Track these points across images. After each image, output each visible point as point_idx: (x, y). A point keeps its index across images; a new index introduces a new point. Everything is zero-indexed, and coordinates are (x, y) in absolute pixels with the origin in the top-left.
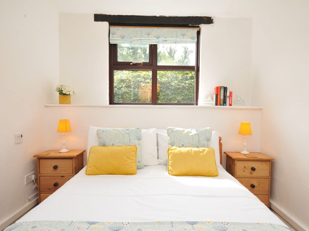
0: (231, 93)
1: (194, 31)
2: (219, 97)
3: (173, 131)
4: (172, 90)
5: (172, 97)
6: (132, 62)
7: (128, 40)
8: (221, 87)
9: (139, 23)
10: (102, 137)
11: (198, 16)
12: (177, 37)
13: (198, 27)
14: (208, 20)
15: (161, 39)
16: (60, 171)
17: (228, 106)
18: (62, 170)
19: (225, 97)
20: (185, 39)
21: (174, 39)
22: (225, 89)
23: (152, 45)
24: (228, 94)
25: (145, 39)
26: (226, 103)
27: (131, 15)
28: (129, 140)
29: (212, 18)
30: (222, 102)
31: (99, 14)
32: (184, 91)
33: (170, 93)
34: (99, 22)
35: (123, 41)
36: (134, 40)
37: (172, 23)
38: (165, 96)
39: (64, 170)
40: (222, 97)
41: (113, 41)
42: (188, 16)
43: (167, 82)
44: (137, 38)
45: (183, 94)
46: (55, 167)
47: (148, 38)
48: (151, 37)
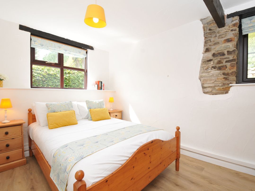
0: (104, 84)
1: (85, 51)
2: (99, 86)
3: (89, 102)
4: (57, 79)
5: (58, 84)
6: (47, 62)
7: (46, 48)
8: (100, 81)
9: (53, 39)
10: (52, 107)
11: (87, 45)
12: (76, 52)
13: (86, 50)
14: (92, 48)
15: (67, 52)
16: (11, 135)
17: (103, 90)
18: (12, 134)
19: (101, 86)
20: (81, 55)
21: (75, 54)
22: (101, 82)
23: (60, 53)
24: (103, 85)
25: (57, 49)
26: (102, 89)
27: (48, 33)
28: (68, 108)
29: (93, 47)
30: (100, 88)
31: (24, 26)
32: (66, 80)
33: (56, 81)
34: (23, 31)
35: (42, 48)
36: (50, 49)
37: (74, 45)
38: (53, 83)
39: (14, 134)
40: (100, 86)
41: (33, 46)
42: (82, 43)
43: (53, 74)
44: (53, 48)
45: (66, 83)
46: (7, 133)
47: (60, 49)
48: (61, 50)
